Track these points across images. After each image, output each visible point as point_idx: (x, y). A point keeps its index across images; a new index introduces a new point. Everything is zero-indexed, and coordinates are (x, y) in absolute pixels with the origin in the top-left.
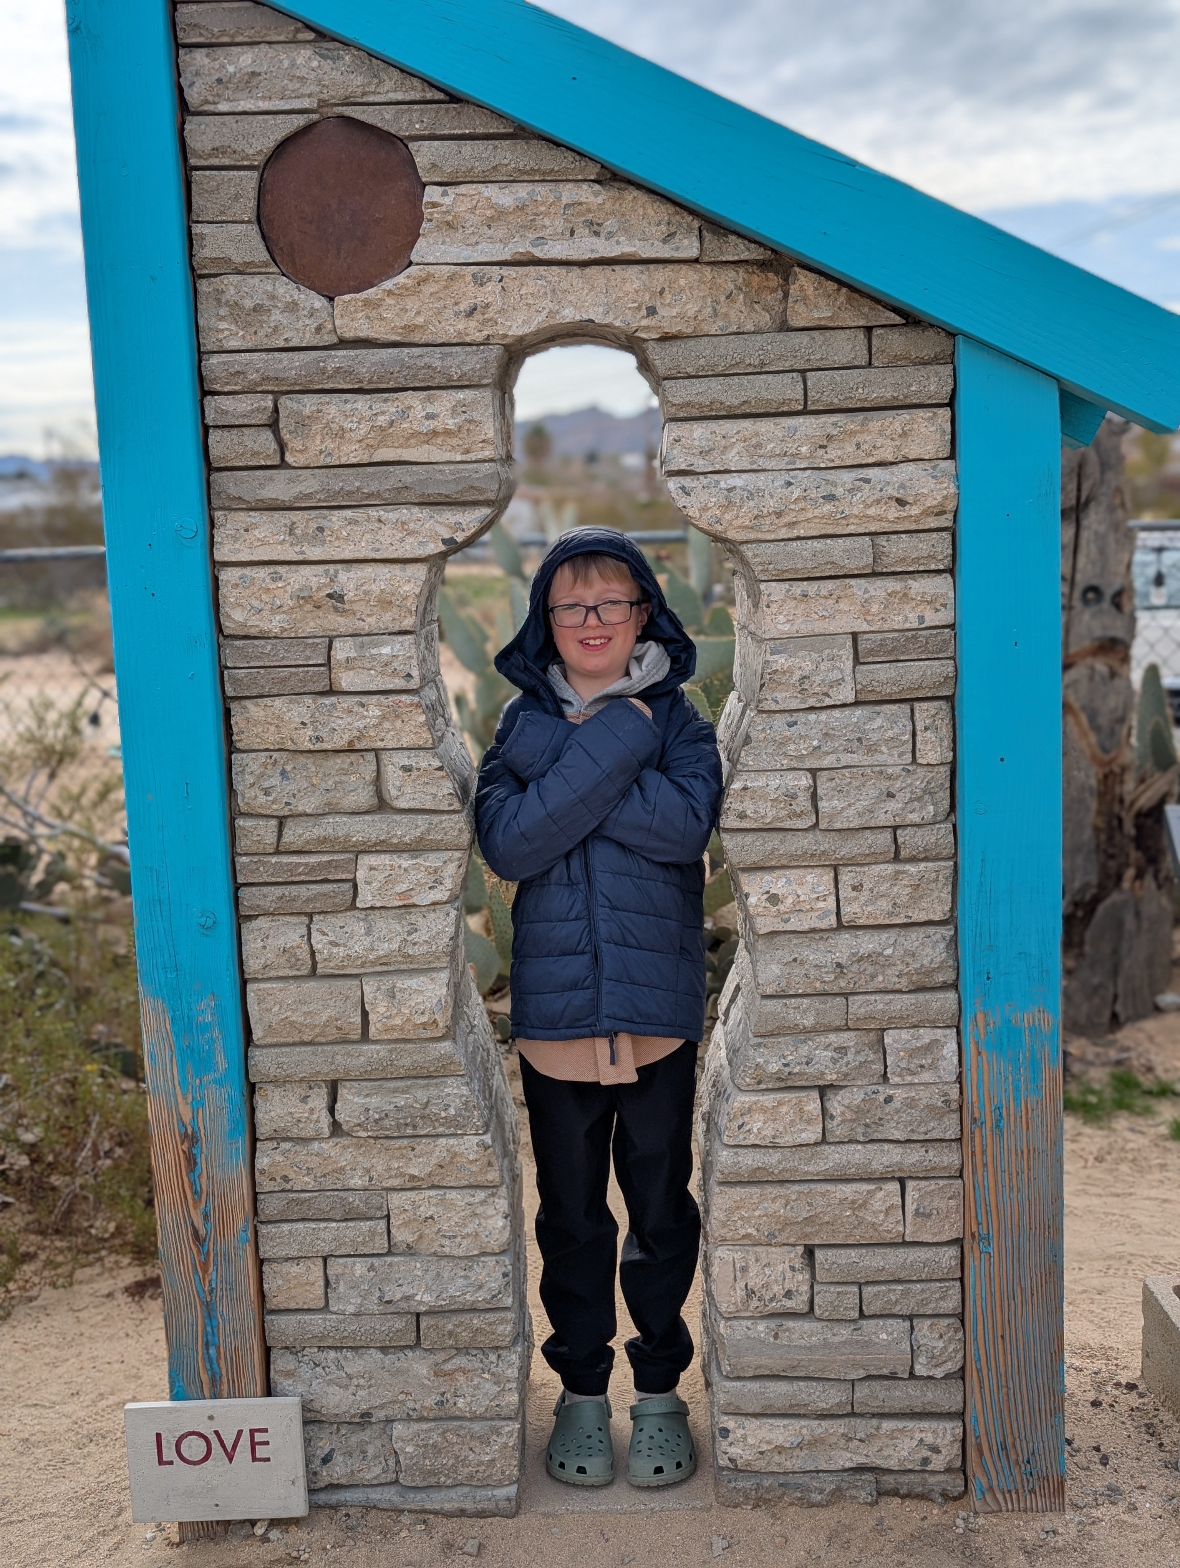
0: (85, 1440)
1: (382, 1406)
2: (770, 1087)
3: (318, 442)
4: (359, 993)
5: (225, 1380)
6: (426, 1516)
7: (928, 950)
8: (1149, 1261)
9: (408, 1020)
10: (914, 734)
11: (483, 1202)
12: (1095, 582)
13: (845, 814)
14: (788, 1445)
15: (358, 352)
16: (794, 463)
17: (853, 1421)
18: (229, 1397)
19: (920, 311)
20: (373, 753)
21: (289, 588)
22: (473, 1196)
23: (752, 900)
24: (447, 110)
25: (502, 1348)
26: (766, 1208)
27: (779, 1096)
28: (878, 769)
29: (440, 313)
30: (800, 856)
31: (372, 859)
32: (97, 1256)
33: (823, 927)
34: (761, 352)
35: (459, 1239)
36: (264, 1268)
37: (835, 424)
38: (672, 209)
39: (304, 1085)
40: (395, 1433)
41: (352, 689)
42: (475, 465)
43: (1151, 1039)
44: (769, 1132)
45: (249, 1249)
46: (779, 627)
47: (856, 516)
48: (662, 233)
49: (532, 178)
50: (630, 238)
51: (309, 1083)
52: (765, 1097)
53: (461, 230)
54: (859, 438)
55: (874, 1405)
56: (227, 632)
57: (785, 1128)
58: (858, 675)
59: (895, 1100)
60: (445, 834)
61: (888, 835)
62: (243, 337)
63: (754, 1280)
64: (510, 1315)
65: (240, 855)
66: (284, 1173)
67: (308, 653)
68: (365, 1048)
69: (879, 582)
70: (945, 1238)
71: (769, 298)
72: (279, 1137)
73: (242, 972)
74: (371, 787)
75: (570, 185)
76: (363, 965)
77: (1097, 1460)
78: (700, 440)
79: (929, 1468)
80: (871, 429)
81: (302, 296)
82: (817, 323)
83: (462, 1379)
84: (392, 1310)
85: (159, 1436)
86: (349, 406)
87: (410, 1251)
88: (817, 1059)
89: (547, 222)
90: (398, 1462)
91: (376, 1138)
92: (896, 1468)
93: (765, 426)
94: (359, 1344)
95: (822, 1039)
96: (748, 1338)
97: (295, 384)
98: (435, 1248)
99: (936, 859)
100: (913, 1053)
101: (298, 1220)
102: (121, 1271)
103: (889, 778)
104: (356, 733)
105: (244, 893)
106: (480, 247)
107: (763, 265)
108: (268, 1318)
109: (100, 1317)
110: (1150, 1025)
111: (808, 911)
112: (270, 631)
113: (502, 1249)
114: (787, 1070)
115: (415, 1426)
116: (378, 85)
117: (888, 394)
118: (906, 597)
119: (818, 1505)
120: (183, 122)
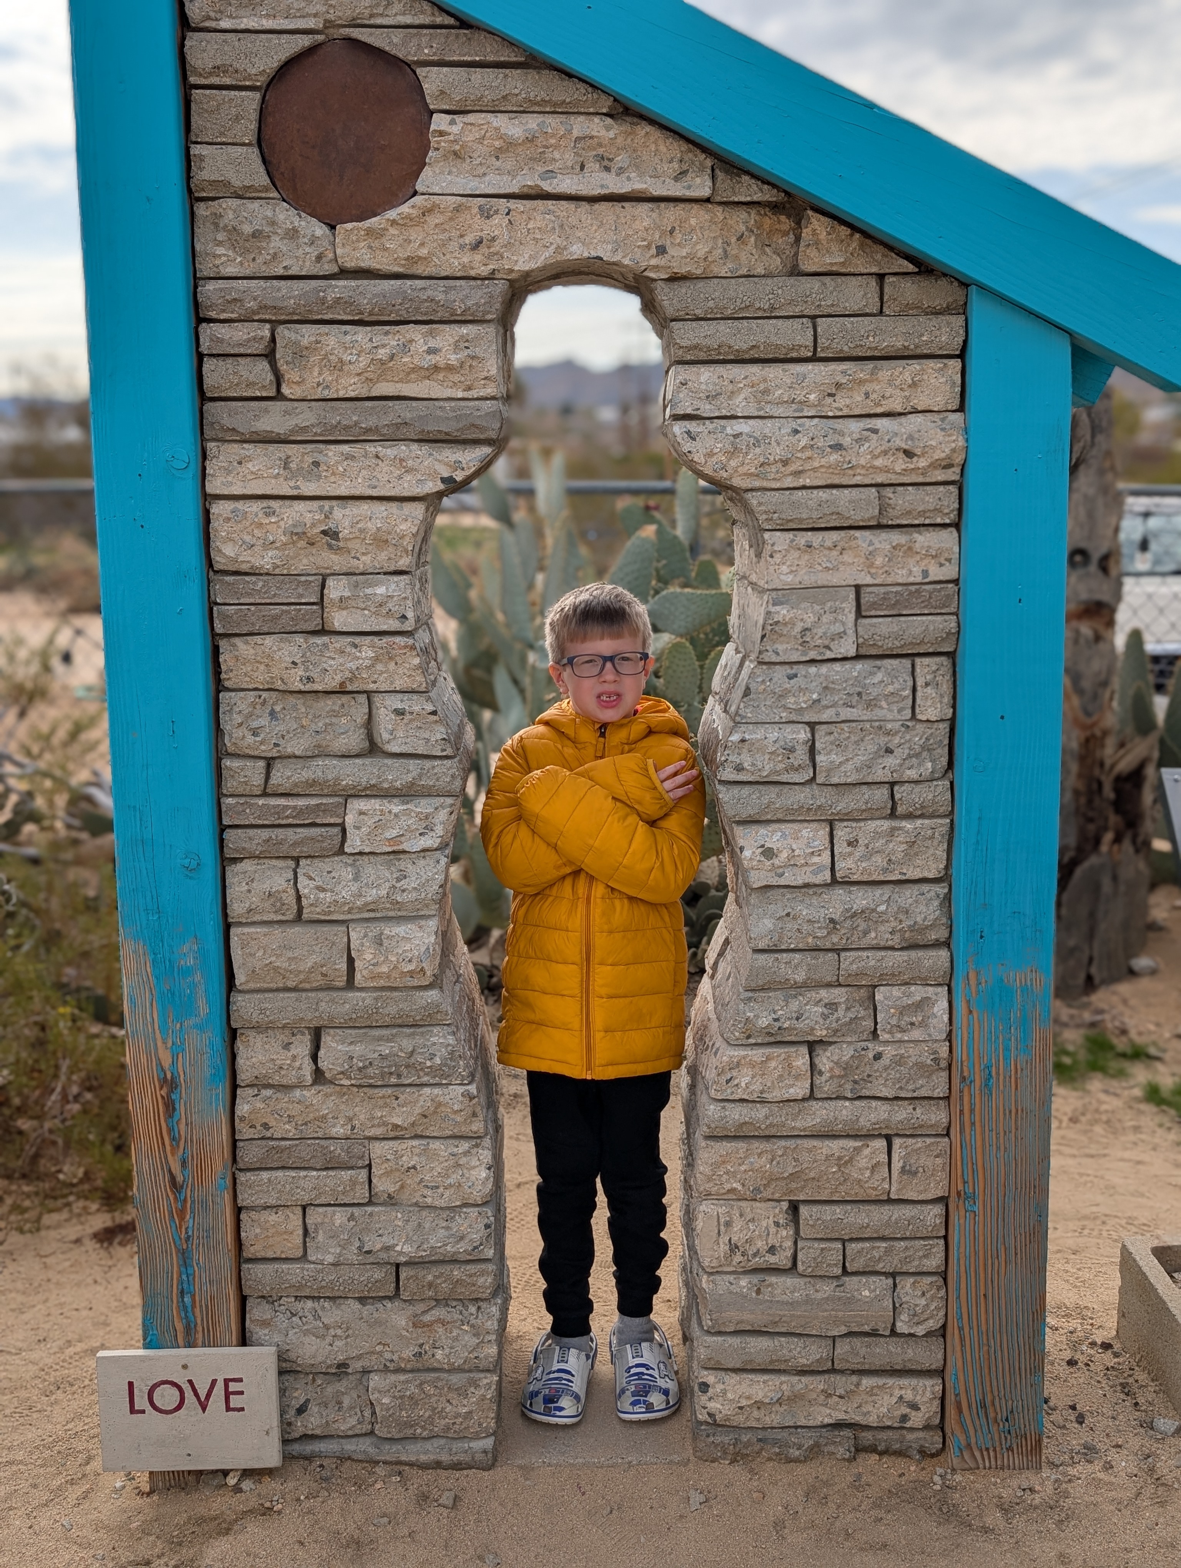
0: (52, 1388)
1: (359, 1357)
2: (759, 1041)
3: (316, 374)
4: (346, 939)
5: (200, 1329)
6: (402, 1468)
7: (922, 908)
8: (1123, 1222)
9: (395, 967)
10: (914, 690)
11: (467, 1153)
12: (1083, 545)
13: (842, 769)
14: (767, 1401)
15: (359, 282)
16: (802, 410)
17: (833, 1378)
18: (204, 1346)
19: (934, 259)
20: (365, 696)
21: (282, 524)
22: (457, 1146)
23: (747, 853)
24: (457, 36)
25: (482, 1300)
26: (752, 1163)
27: (768, 1050)
28: (877, 724)
29: (444, 245)
30: (796, 810)
31: (362, 804)
32: (64, 1201)
33: (817, 882)
34: (771, 296)
35: (441, 1190)
36: (242, 1216)
37: (844, 372)
38: (685, 146)
39: (287, 1032)
40: (372, 1384)
41: (345, 629)
42: (477, 402)
43: (1125, 1001)
44: (757, 1087)
45: (227, 1197)
46: (782, 577)
47: (863, 467)
48: (674, 171)
49: (543, 109)
50: (641, 175)
51: (292, 1029)
52: (754, 1052)
53: (468, 160)
54: (869, 387)
55: (855, 1362)
56: (217, 567)
57: (773, 1082)
58: (859, 629)
59: (884, 1057)
60: (437, 780)
61: (885, 791)
62: (241, 263)
63: (738, 1234)
64: (491, 1267)
65: (226, 796)
66: (264, 1120)
67: (300, 590)
68: (351, 995)
69: (884, 535)
70: (930, 1196)
71: (780, 241)
72: (260, 1084)
73: (225, 915)
74: (362, 730)
75: (581, 118)
76: (349, 912)
77: (1073, 1418)
78: (707, 384)
79: (908, 1425)
80: (881, 378)
81: (303, 223)
82: (829, 268)
83: (441, 1330)
84: (371, 1260)
85: (131, 1384)
86: (348, 337)
87: (391, 1201)
88: (807, 1014)
89: (557, 155)
90: (374, 1413)
91: (360, 1086)
92: (875, 1425)
93: (774, 372)
94: (337, 1294)
95: (813, 995)
96: (731, 1293)
97: (294, 313)
98: (417, 1198)
99: (932, 816)
100: (903, 1011)
101: (277, 1168)
102: (90, 1217)
103: (888, 733)
104: (348, 674)
105: (229, 834)
106: (487, 178)
107: (775, 207)
108: (245, 1266)
109: (67, 1264)
110: (1124, 988)
111: (802, 866)
112: (262, 567)
113: (485, 1200)
114: (777, 1024)
115: (393, 1378)
116: (386, 6)
117: (898, 343)
118: (910, 550)
119: (796, 1461)
120: (183, 38)
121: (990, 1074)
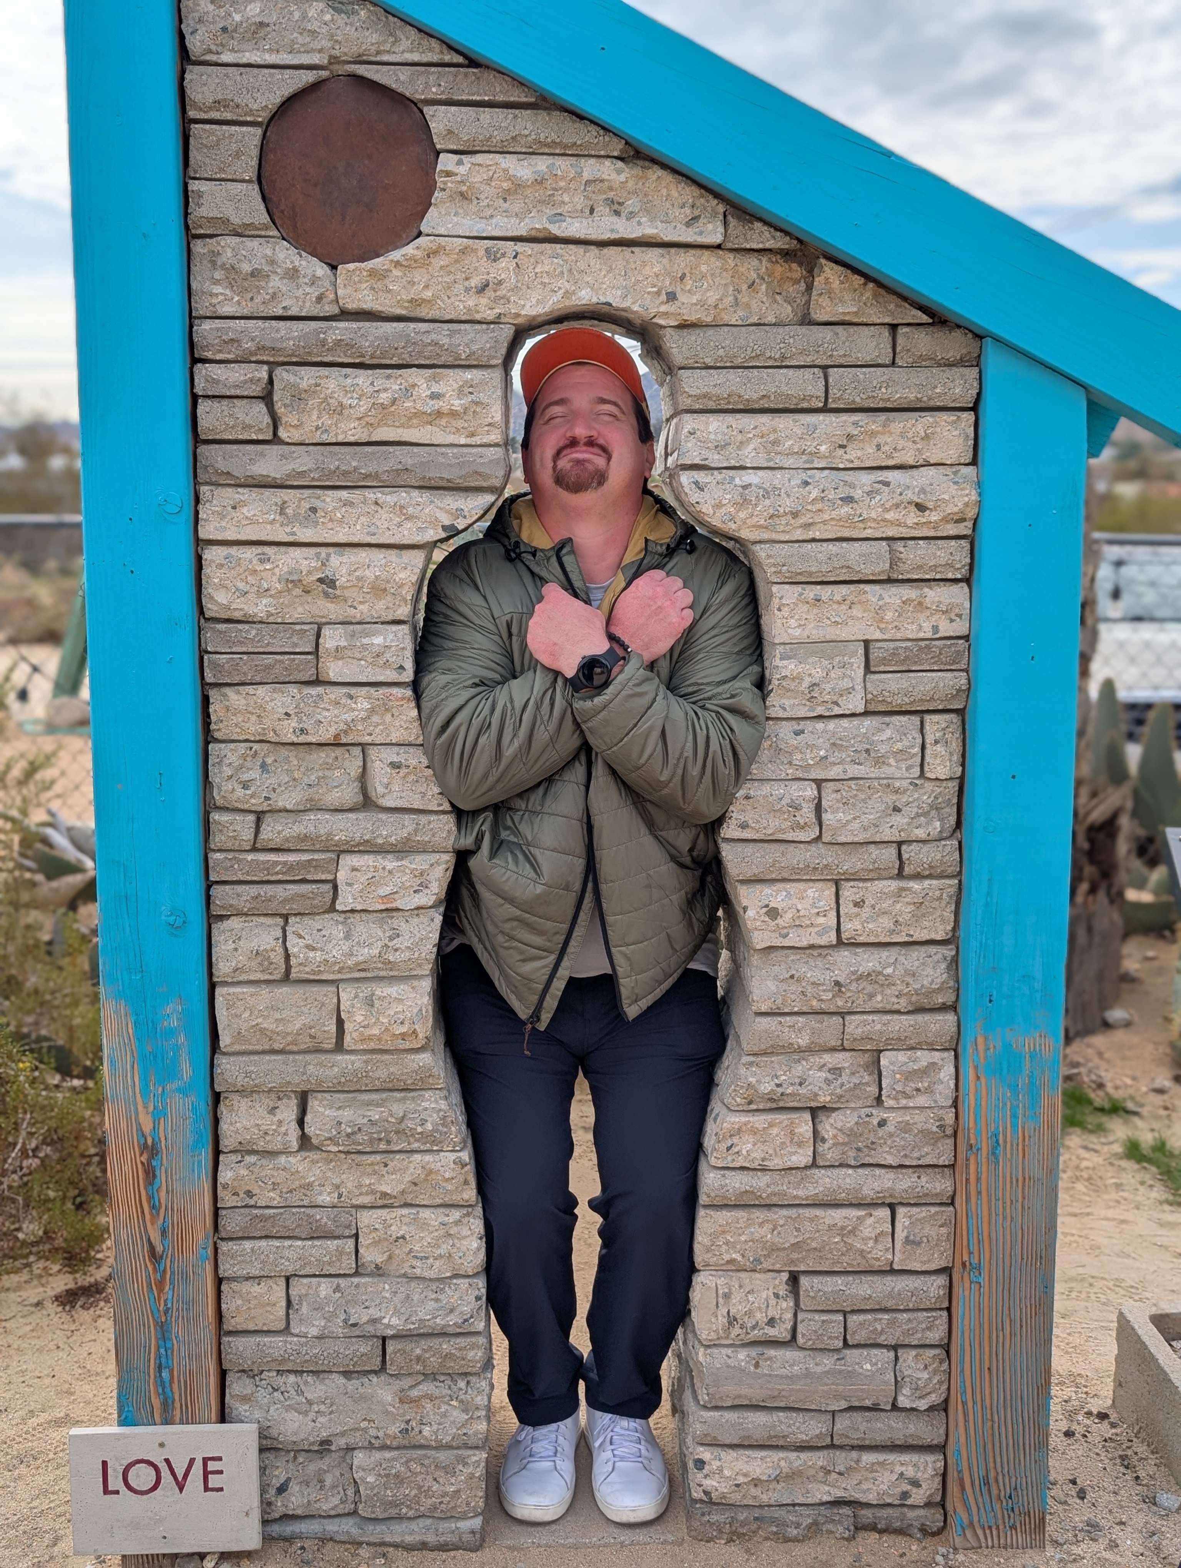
0: (15, 1461)
1: (343, 1434)
2: (761, 1107)
3: (314, 417)
4: (335, 1000)
5: (177, 1405)
6: (386, 1550)
7: (929, 971)
9: (387, 1030)
10: (923, 747)
11: (457, 1223)
13: (849, 827)
14: (764, 1478)
15: (361, 324)
16: (812, 462)
17: (832, 1453)
18: (181, 1422)
19: (950, 310)
20: (360, 748)
21: (277, 570)
22: (448, 1216)
23: (751, 913)
24: (466, 75)
25: (471, 1374)
26: (752, 1233)
27: (770, 1117)
28: (885, 781)
29: (449, 288)
30: (802, 870)
31: (355, 860)
32: (25, 1261)
33: (822, 943)
34: (782, 345)
35: (431, 1260)
36: (223, 1288)
37: (855, 424)
38: (697, 192)
39: (273, 1096)
40: (356, 1462)
41: (340, 680)
42: (480, 449)
43: (1100, 1054)
44: (758, 1155)
45: (209, 1267)
46: (790, 631)
47: (875, 520)
48: (686, 216)
49: (552, 151)
50: (652, 220)
51: (279, 1094)
52: (756, 1118)
53: (475, 202)
54: (880, 439)
55: (855, 1437)
56: (208, 614)
57: (775, 1150)
58: (868, 685)
59: (889, 1124)
60: (433, 835)
61: (892, 851)
62: (239, 303)
63: (738, 1307)
64: (482, 1340)
65: (214, 850)
66: (248, 1188)
67: (295, 639)
68: (339, 1057)
69: (894, 589)
70: (933, 1267)
71: (791, 289)
72: (244, 1150)
73: (210, 974)
74: (356, 784)
75: (592, 161)
76: (339, 972)
77: (1074, 1493)
78: (716, 434)
79: (909, 1502)
80: (893, 431)
81: (304, 263)
82: (842, 318)
83: (429, 1406)
84: (357, 1333)
85: (105, 1464)
86: (349, 381)
87: (379, 1272)
88: (811, 1080)
89: (566, 198)
90: (357, 1492)
91: (348, 1153)
92: (875, 1502)
93: (784, 422)
94: (321, 1368)
95: (816, 1060)
96: (728, 1366)
97: (293, 355)
98: (406, 1269)
99: (940, 877)
100: (909, 1076)
101: (261, 1238)
102: (50, 1278)
103: (897, 791)
104: (343, 726)
105: (216, 891)
106: (494, 220)
107: (786, 255)
108: (225, 1339)
109: (29, 1328)
110: (1099, 1040)
111: (807, 926)
112: (256, 615)
113: (475, 1271)
114: (780, 1090)
115: (378, 1455)
116: (394, 44)
117: (911, 395)
118: (921, 605)
119: (795, 1540)
120: (183, 72)
121: (997, 1142)
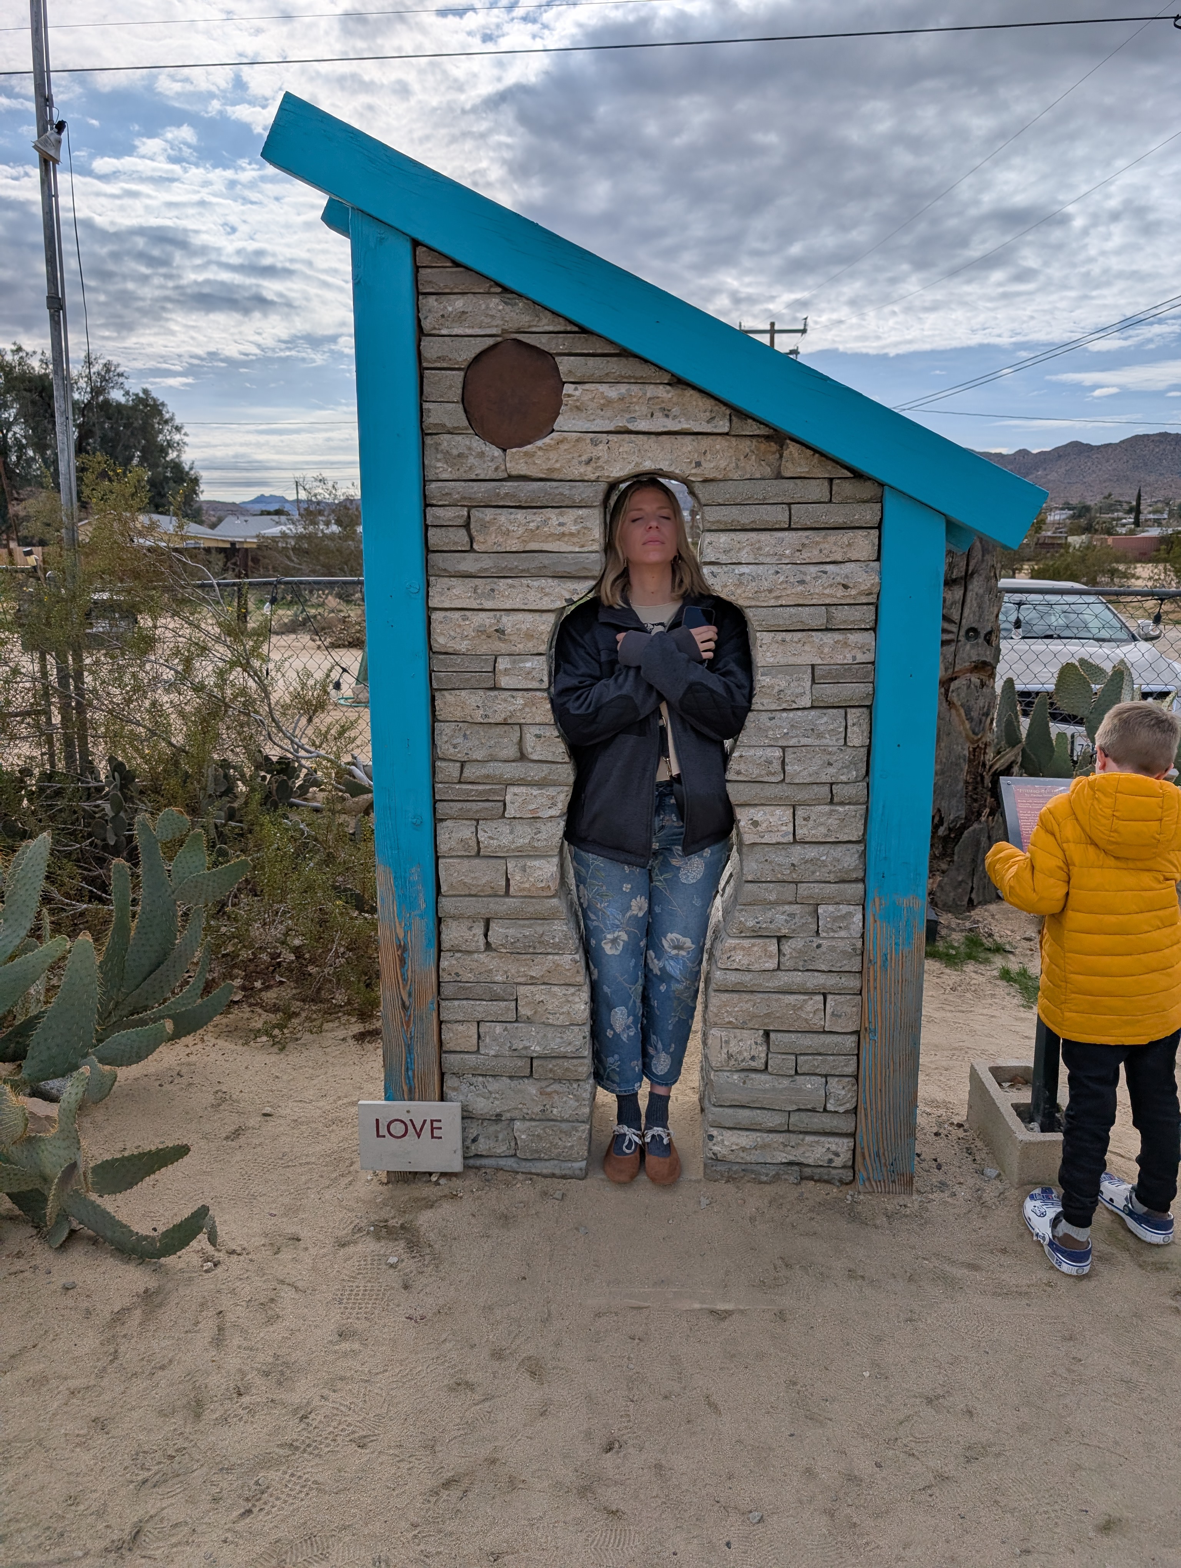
0: (330, 1123)
1: (508, 1111)
2: (748, 935)
3: (493, 537)
4: (505, 868)
5: (417, 1090)
6: (532, 1176)
7: (848, 859)
9: (533, 885)
10: (846, 728)
11: (573, 994)
12: (974, 625)
13: (801, 774)
14: (748, 1147)
15: (519, 483)
16: (781, 560)
17: (788, 1135)
18: (419, 1100)
19: (862, 469)
20: (518, 726)
21: (472, 625)
22: (568, 990)
24: (580, 338)
25: (581, 1081)
26: (742, 1007)
27: (753, 941)
28: (823, 748)
29: (570, 462)
30: (773, 799)
31: (516, 789)
32: (336, 1016)
33: (785, 842)
34: (764, 491)
35: (558, 1015)
36: (442, 1026)
37: (807, 537)
38: (713, 402)
39: (470, 920)
40: (515, 1127)
41: (507, 687)
42: (587, 554)
43: (993, 916)
44: (745, 962)
45: (435, 1015)
46: (767, 659)
47: (817, 594)
48: (707, 417)
49: (629, 381)
50: (687, 420)
51: (473, 919)
52: (745, 941)
53: (585, 411)
54: (822, 546)
55: (802, 1127)
56: (434, 650)
57: (756, 960)
58: (813, 691)
59: (823, 946)
60: (560, 776)
61: (827, 788)
62: (451, 472)
63: (734, 1049)
65: (437, 782)
66: (456, 971)
67: (482, 664)
68: (507, 900)
69: (829, 635)
70: (849, 1030)
71: (770, 458)
72: (454, 950)
73: (436, 852)
74: (516, 746)
75: (652, 386)
76: (507, 851)
77: (935, 1166)
78: (724, 544)
79: (832, 1165)
80: (829, 541)
81: (488, 449)
82: (799, 475)
83: (556, 1097)
84: (517, 1055)
85: (377, 1120)
86: (513, 516)
87: (529, 1021)
88: (777, 920)
89: (637, 408)
90: (516, 1144)
91: (512, 953)
92: (813, 1164)
93: (764, 537)
94: (497, 1074)
95: (781, 909)
96: (728, 1082)
97: (481, 502)
98: (544, 1019)
99: (855, 804)
100: (835, 919)
101: (463, 999)
102: (351, 1026)
103: (830, 753)
104: (509, 713)
105: (439, 805)
106: (596, 422)
107: (767, 438)
108: (444, 1055)
109: (338, 1052)
111: (776, 831)
112: (460, 650)
114: (758, 925)
115: (528, 1124)
116: (538, 321)
117: (840, 520)
118: (846, 644)
119: (765, 1183)
120: (420, 341)
121: (886, 958)
